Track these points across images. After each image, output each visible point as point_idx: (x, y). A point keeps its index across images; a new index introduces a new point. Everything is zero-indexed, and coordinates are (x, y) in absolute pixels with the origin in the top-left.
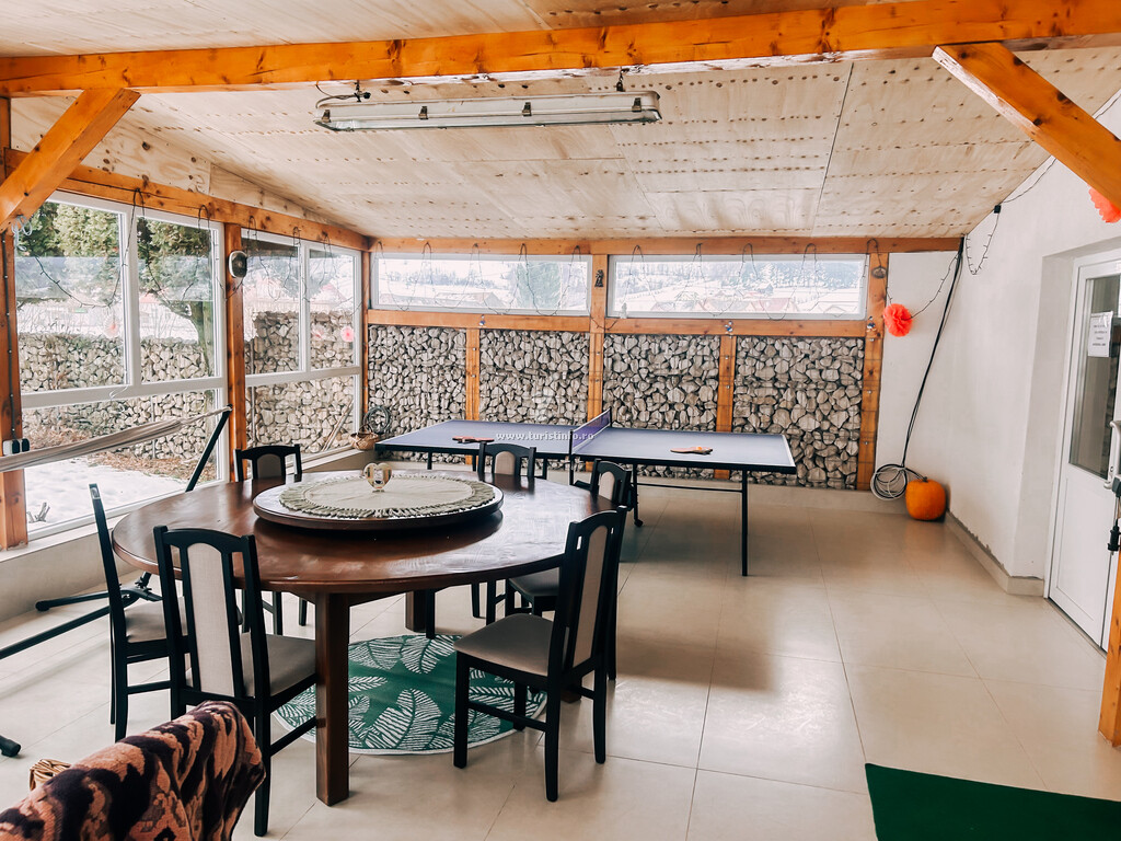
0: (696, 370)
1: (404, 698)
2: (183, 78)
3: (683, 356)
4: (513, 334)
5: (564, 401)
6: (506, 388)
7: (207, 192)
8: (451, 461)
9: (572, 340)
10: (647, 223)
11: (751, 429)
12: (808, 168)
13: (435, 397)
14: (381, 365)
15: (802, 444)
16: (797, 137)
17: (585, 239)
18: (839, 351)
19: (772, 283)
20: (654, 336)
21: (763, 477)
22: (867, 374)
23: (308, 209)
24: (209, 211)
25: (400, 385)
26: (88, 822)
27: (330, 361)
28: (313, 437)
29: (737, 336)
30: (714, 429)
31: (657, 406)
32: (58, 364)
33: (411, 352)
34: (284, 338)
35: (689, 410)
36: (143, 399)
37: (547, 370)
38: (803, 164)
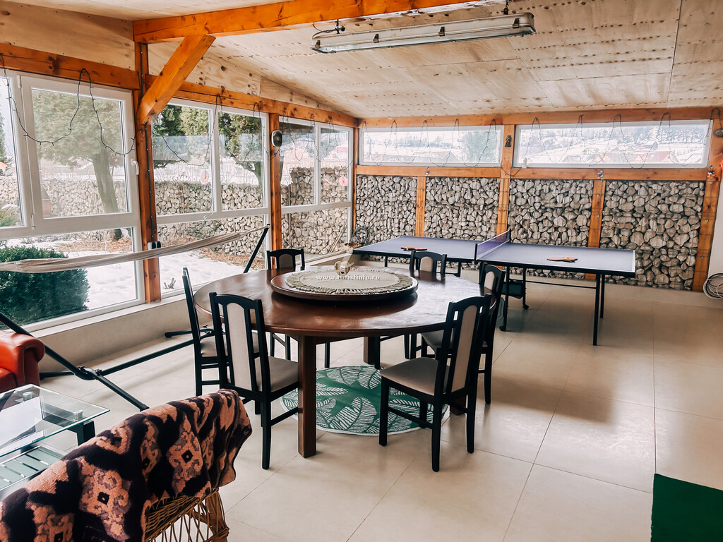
0: (575, 204)
1: (356, 402)
2: (237, 26)
3: (566, 194)
4: (448, 180)
5: (480, 224)
6: (442, 216)
7: (258, 94)
8: (405, 262)
9: (488, 184)
10: (542, 102)
11: (614, 246)
12: (658, 59)
13: (396, 221)
14: (364, 201)
15: (651, 257)
16: (647, 36)
17: (499, 114)
18: (685, 191)
19: (657, 141)
20: (545, 180)
21: (621, 280)
22: (706, 208)
23: (319, 102)
24: (260, 106)
25: (375, 213)
26: (145, 441)
27: (334, 198)
28: (324, 245)
29: (606, 180)
30: (587, 245)
31: (546, 229)
32: (185, 199)
33: (383, 192)
34: (308, 184)
35: (569, 232)
36: (229, 220)
37: (470, 204)
38: (654, 55)
